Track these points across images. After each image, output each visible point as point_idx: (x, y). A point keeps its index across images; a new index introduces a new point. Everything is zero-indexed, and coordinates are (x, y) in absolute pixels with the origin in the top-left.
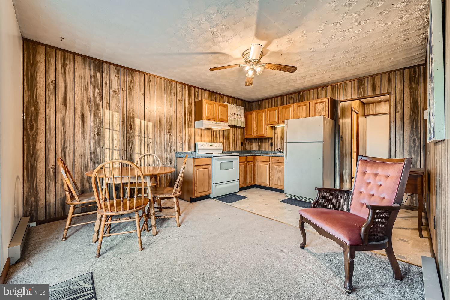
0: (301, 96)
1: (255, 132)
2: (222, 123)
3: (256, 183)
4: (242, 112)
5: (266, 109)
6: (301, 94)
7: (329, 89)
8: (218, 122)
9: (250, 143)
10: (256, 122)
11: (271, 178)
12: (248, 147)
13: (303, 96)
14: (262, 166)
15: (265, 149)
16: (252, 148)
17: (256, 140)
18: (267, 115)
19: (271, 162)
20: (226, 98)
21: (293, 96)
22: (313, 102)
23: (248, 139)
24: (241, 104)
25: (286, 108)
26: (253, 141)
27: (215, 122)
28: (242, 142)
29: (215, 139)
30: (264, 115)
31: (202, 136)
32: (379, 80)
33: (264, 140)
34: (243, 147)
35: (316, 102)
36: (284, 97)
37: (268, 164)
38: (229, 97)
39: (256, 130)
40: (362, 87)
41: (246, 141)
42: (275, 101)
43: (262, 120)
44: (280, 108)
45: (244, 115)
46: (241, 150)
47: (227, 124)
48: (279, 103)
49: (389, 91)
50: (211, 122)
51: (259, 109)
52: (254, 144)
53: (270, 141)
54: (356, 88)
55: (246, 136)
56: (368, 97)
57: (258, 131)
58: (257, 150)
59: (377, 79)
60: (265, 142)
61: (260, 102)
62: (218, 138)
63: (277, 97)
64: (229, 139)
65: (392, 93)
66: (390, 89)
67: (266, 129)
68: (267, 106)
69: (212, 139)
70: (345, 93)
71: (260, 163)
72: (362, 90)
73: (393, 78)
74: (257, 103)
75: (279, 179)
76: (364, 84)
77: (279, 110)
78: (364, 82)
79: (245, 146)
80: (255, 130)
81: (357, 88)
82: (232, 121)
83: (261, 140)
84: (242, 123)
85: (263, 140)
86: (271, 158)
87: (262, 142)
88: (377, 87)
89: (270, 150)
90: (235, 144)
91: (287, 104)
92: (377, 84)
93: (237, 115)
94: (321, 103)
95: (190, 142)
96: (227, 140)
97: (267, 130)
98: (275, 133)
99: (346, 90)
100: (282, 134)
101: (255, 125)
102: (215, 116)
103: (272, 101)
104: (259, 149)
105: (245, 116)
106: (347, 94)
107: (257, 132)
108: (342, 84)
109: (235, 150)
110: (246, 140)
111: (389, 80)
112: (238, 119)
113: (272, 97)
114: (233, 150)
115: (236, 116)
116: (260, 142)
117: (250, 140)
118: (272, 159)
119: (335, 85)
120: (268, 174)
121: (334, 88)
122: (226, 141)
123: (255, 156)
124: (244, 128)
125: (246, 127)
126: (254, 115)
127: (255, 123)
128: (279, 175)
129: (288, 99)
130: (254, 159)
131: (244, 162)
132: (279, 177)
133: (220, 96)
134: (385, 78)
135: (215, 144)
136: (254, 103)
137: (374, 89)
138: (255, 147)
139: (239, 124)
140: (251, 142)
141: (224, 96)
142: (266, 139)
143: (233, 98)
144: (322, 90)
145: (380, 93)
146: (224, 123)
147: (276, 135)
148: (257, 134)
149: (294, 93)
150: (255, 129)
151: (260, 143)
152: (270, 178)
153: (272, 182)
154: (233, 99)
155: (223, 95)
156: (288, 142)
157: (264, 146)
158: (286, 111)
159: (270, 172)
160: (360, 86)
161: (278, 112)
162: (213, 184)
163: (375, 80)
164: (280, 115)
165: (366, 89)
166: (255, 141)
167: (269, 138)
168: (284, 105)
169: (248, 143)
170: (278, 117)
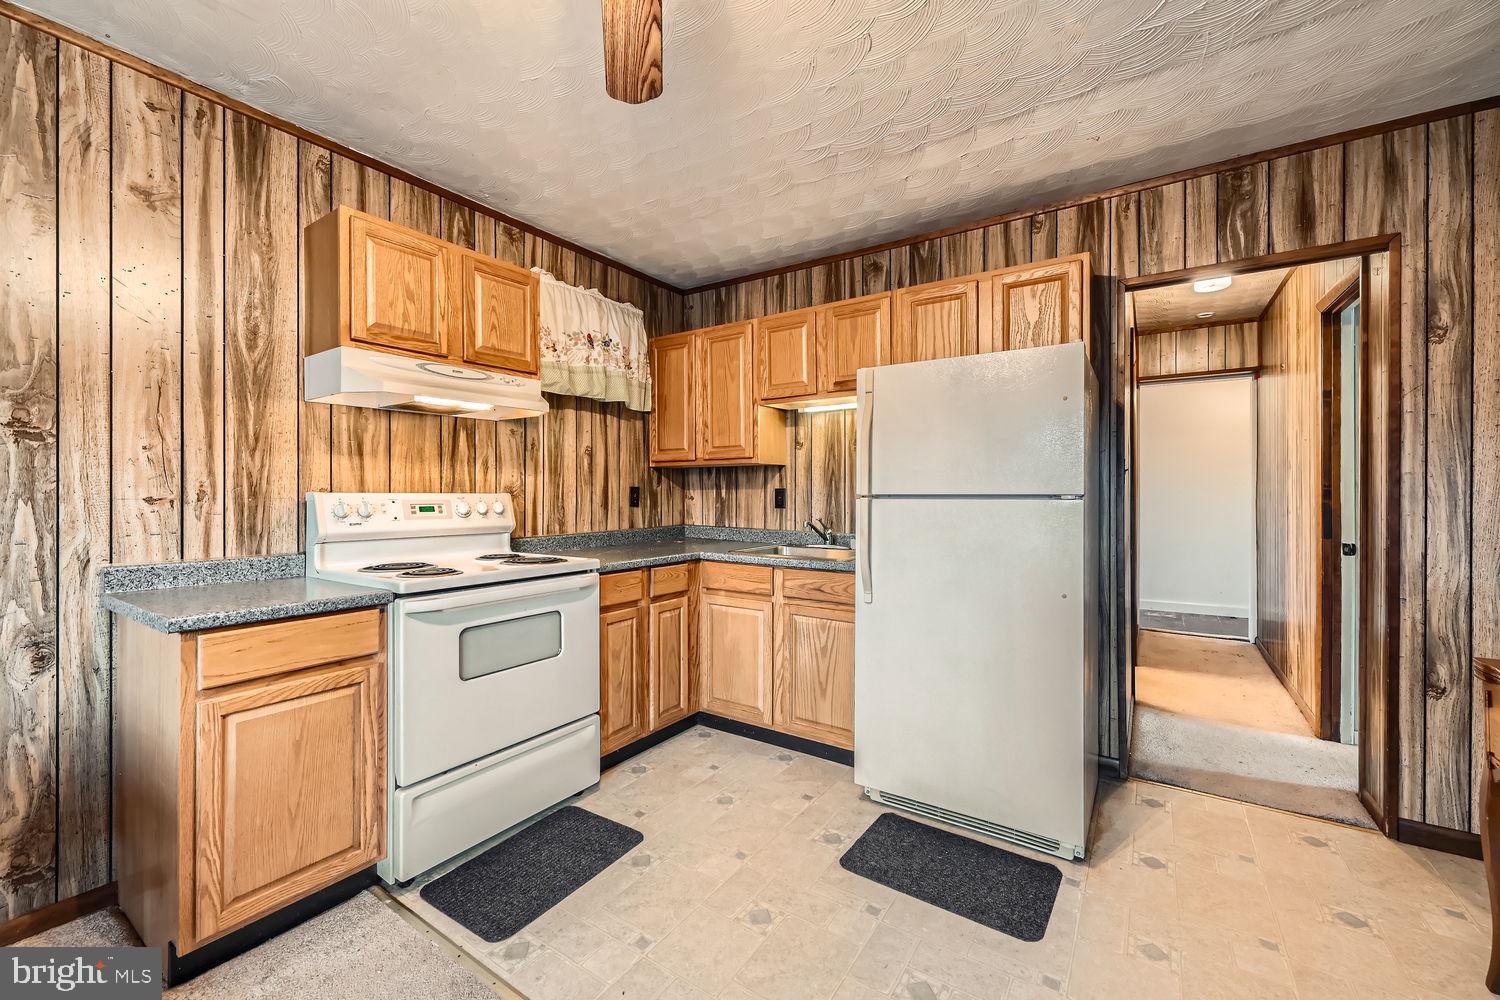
0: (922, 262)
1: (699, 438)
2: (498, 376)
3: (705, 704)
4: (634, 335)
5: (755, 321)
6: (924, 252)
7: (1067, 220)
8: (469, 372)
9: (677, 492)
10: (704, 386)
11: (783, 683)
12: (665, 508)
13: (932, 259)
14: (734, 616)
15: (748, 519)
16: (684, 513)
17: (705, 477)
18: (761, 349)
19: (779, 599)
20: (543, 249)
21: (884, 260)
22: (999, 283)
23: (667, 468)
24: (631, 295)
25: (854, 314)
26: (694, 478)
27: (447, 369)
28: (638, 488)
29: (463, 471)
30: (743, 348)
31: (361, 454)
32: (1335, 169)
33: (742, 478)
34: (638, 511)
35: (1010, 279)
36: (837, 268)
37: (767, 607)
38: (557, 242)
39: (706, 425)
40: (1239, 212)
41: (659, 482)
42: (798, 284)
43: (732, 378)
44: (823, 311)
45: (644, 350)
46: (632, 525)
47: (534, 386)
48: (817, 295)
49: (1389, 230)
50: (412, 363)
51: (719, 321)
52: (696, 494)
53: (774, 484)
54: (1209, 215)
55: (655, 455)
56: (1271, 259)
57: (716, 431)
58: (712, 523)
59: (1323, 166)
60: (750, 483)
61: (723, 291)
62: (486, 468)
63: (808, 265)
64: (556, 471)
65: (1408, 236)
66: (1394, 215)
67: (755, 422)
68: (758, 307)
69: (447, 473)
70: (1151, 239)
71: (721, 599)
72: (1239, 224)
73: (1408, 157)
74: (711, 296)
75: (824, 692)
76: (1253, 194)
77: (821, 323)
78: (1254, 181)
79: (654, 504)
80: (700, 425)
81: (1213, 213)
82: (571, 371)
83: (729, 474)
84: (636, 390)
85: (740, 477)
86: (779, 574)
87: (734, 485)
88: (1321, 206)
89: (773, 525)
90: (598, 498)
91: (853, 295)
92: (1324, 194)
93: (606, 343)
94: (1041, 286)
95: (254, 494)
96: (544, 477)
97: (759, 429)
98: (797, 443)
99: (1152, 224)
100: (832, 449)
101: (699, 402)
102: (441, 327)
103: (781, 286)
104: (720, 522)
105: (650, 353)
106: (1159, 244)
107: (709, 436)
108: (1134, 197)
109: (596, 529)
110: (655, 476)
111: (1392, 173)
112: (611, 367)
113: (780, 264)
114: (586, 529)
115: (598, 348)
116: (723, 485)
117: (679, 475)
118: (788, 584)
119: (1100, 202)
120: (763, 659)
121: (1090, 218)
122: (538, 484)
123: (698, 560)
124: (644, 416)
125: (653, 410)
126: (696, 352)
127: (699, 388)
128: (824, 668)
129: (858, 277)
130: (692, 576)
131: (635, 603)
132: (823, 680)
133: (500, 231)
134: (1367, 158)
135: (457, 502)
136: (697, 296)
137: (1305, 219)
138: (700, 508)
139: (617, 394)
140: (684, 487)
141: (529, 237)
142: (751, 469)
143: (584, 254)
144: (1032, 225)
145: (1339, 240)
146: (509, 377)
147: (801, 453)
148: (709, 448)
149: (891, 243)
150: (700, 421)
151: (724, 492)
152: (778, 682)
153: (787, 707)
154: (586, 261)
155: (518, 228)
156: (874, 493)
157: (743, 505)
158: (854, 329)
159: (776, 649)
160: (1228, 204)
161: (814, 336)
162: (397, 787)
163: (1309, 170)
164: (825, 349)
165: (1262, 216)
166: (701, 480)
167: (766, 468)
168: (838, 299)
169: (670, 493)
170: (815, 362)
